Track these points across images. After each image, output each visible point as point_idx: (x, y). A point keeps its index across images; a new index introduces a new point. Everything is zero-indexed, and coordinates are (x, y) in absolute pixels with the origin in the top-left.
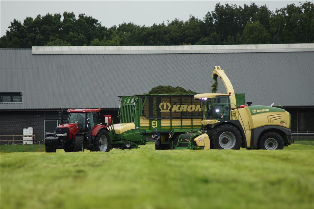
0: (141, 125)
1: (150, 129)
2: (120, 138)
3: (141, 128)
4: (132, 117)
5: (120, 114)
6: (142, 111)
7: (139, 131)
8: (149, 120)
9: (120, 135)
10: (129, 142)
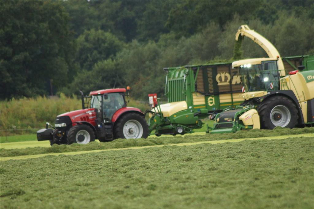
0: (195, 104)
1: (206, 108)
2: (170, 122)
3: (195, 108)
4: (183, 94)
5: (167, 91)
6: (194, 87)
7: (193, 112)
8: (204, 97)
9: (169, 118)
10: (180, 126)
